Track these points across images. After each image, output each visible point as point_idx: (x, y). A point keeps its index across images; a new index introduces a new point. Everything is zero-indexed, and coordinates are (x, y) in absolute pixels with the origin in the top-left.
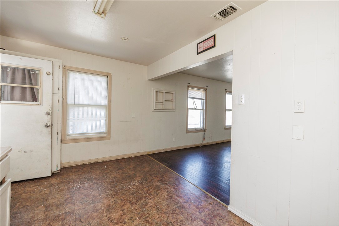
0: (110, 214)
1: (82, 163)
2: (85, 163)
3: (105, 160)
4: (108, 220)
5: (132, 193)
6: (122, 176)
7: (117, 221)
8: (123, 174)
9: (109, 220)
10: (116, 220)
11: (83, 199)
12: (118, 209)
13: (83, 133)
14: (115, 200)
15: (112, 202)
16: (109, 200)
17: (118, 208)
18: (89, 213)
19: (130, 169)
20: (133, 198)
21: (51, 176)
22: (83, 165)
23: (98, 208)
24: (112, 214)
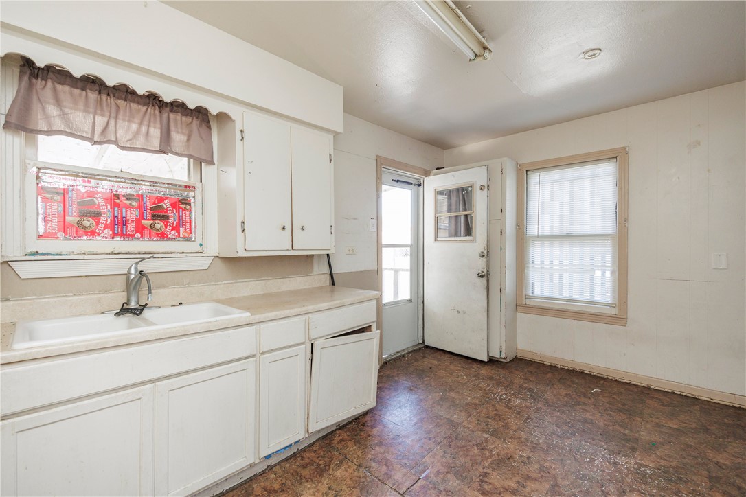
0: (494, 469)
1: (554, 363)
2: (561, 364)
3: (611, 376)
4: (480, 476)
5: (584, 475)
6: (611, 428)
7: (489, 490)
8: (620, 426)
9: (481, 478)
10: (491, 486)
11: (488, 417)
12: (515, 476)
13: (552, 296)
14: (529, 458)
15: (522, 456)
16: (521, 449)
17: (518, 474)
18: (470, 443)
19: (659, 426)
20: (572, 483)
21: (488, 362)
22: (555, 367)
23: (490, 446)
24: (495, 474)
